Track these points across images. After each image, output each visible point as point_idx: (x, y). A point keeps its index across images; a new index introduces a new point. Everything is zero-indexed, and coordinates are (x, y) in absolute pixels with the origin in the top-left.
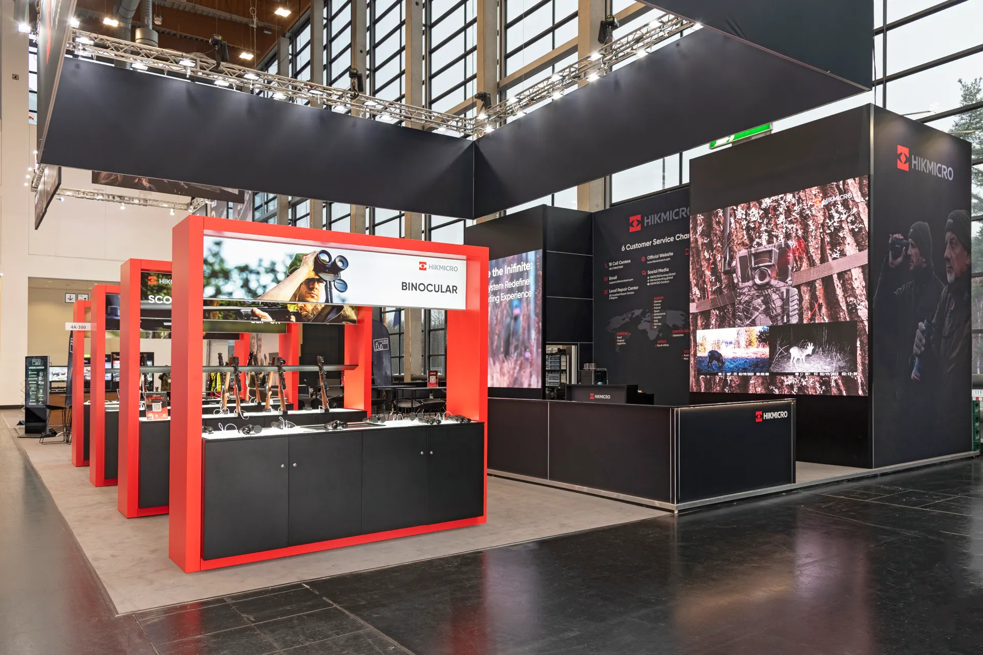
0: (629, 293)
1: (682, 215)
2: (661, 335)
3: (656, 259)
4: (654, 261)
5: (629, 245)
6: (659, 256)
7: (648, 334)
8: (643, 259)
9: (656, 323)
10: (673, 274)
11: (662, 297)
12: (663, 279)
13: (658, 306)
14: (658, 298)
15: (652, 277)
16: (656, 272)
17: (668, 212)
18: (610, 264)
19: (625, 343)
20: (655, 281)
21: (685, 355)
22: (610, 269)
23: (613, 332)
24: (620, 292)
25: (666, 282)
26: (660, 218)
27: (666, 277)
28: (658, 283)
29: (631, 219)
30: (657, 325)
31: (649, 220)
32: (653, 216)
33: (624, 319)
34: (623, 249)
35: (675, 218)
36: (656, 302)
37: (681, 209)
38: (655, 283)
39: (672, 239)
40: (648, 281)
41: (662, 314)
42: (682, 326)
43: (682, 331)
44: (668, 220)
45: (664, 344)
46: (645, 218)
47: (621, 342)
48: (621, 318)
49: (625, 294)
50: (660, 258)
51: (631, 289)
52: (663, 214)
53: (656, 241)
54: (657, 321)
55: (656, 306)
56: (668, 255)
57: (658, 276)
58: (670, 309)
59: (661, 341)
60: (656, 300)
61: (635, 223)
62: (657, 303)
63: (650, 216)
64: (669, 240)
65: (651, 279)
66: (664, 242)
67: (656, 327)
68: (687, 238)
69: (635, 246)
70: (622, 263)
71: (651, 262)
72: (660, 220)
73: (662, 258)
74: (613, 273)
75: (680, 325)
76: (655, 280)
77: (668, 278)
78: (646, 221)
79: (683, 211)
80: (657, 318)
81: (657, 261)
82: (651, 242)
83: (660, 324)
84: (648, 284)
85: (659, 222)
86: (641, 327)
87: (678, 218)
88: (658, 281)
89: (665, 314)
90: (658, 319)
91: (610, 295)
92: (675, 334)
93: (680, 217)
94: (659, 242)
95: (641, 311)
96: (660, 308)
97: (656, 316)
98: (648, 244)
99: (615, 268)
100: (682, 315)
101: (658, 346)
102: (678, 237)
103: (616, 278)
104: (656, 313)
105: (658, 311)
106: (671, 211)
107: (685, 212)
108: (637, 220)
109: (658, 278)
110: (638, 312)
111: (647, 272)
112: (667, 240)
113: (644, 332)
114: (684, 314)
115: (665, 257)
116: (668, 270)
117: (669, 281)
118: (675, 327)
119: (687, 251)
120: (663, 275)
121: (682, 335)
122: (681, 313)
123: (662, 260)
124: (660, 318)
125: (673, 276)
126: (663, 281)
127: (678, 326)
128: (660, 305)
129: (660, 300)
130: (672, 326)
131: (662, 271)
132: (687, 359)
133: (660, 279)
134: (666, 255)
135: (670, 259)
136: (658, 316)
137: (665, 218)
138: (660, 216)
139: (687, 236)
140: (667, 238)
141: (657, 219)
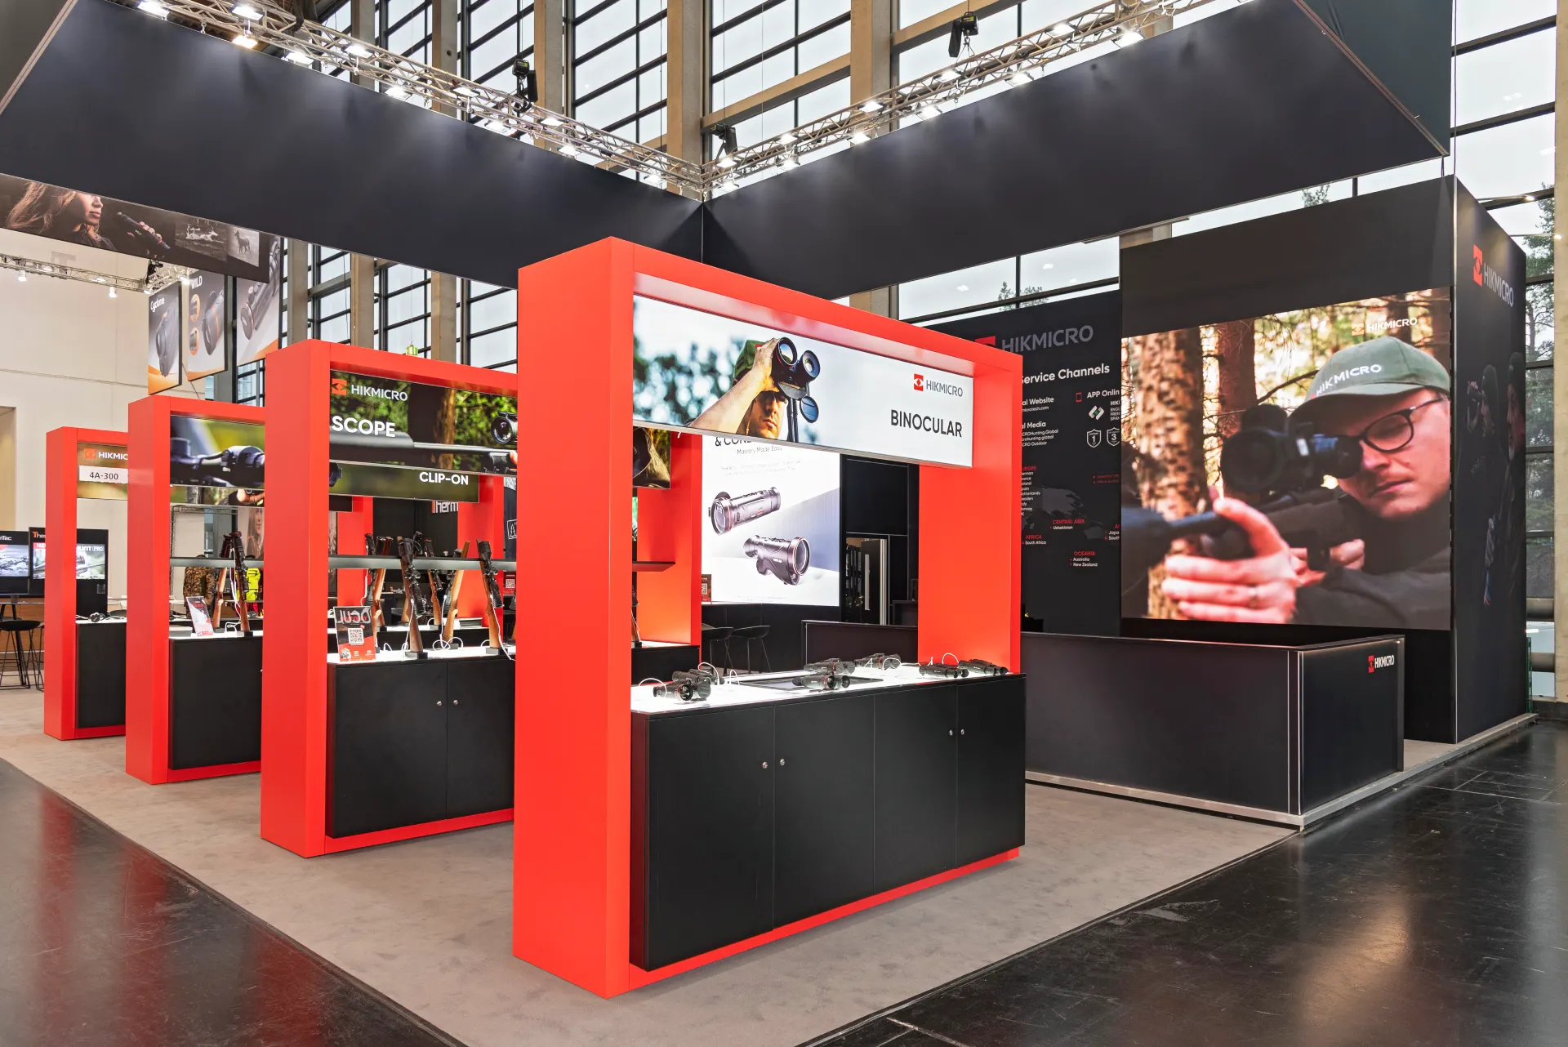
1: (1070, 339)
2: (1032, 526)
6: (1029, 402)
10: (1053, 432)
11: (1034, 468)
12: (1034, 439)
13: (1026, 481)
14: (1025, 470)
17: (1044, 335)
21: (1074, 559)
25: (1040, 444)
26: (1030, 343)
27: (1041, 436)
28: (1026, 444)
31: (1011, 346)
32: (1017, 339)
35: (1058, 344)
36: (1023, 476)
37: (1068, 331)
39: (1052, 377)
42: (1070, 514)
43: (1070, 522)
44: (1045, 346)
45: (1038, 540)
46: (1004, 341)
50: (1029, 406)
52: (1035, 337)
55: (1022, 483)
56: (1045, 401)
57: (1026, 434)
58: (1047, 486)
59: (1033, 537)
62: (1026, 477)
63: (1012, 339)
64: (1046, 378)
67: (1022, 514)
68: (1078, 375)
72: (1031, 347)
73: (1035, 406)
75: (1066, 512)
77: (1043, 438)
78: (1004, 346)
79: (1072, 333)
80: (1026, 499)
83: (1031, 508)
85: (1029, 349)
87: (1062, 344)
88: (1027, 442)
89: (1038, 493)
90: (1026, 501)
92: (1057, 526)
93: (1067, 343)
96: (1030, 484)
97: (1022, 497)
100: (1071, 496)
101: (1026, 544)
102: (1063, 374)
104: (1023, 493)
105: (1026, 490)
106: (1050, 333)
107: (1076, 334)
114: (1073, 494)
115: (1040, 405)
116: (1044, 425)
117: (1046, 443)
118: (1058, 515)
119: (1079, 397)
120: (1036, 433)
121: (1071, 528)
122: (1069, 492)
123: (1034, 409)
124: (1031, 501)
125: (1055, 434)
126: (1036, 442)
127: (1062, 514)
128: (1030, 479)
129: (1030, 471)
130: (1052, 513)
131: (1035, 425)
132: (1086, 565)
133: (1032, 439)
134: (1040, 401)
135: (1047, 408)
136: (1027, 497)
137: (1039, 343)
138: (1031, 339)
139: (1079, 373)
140: (1043, 375)
141: (1024, 344)
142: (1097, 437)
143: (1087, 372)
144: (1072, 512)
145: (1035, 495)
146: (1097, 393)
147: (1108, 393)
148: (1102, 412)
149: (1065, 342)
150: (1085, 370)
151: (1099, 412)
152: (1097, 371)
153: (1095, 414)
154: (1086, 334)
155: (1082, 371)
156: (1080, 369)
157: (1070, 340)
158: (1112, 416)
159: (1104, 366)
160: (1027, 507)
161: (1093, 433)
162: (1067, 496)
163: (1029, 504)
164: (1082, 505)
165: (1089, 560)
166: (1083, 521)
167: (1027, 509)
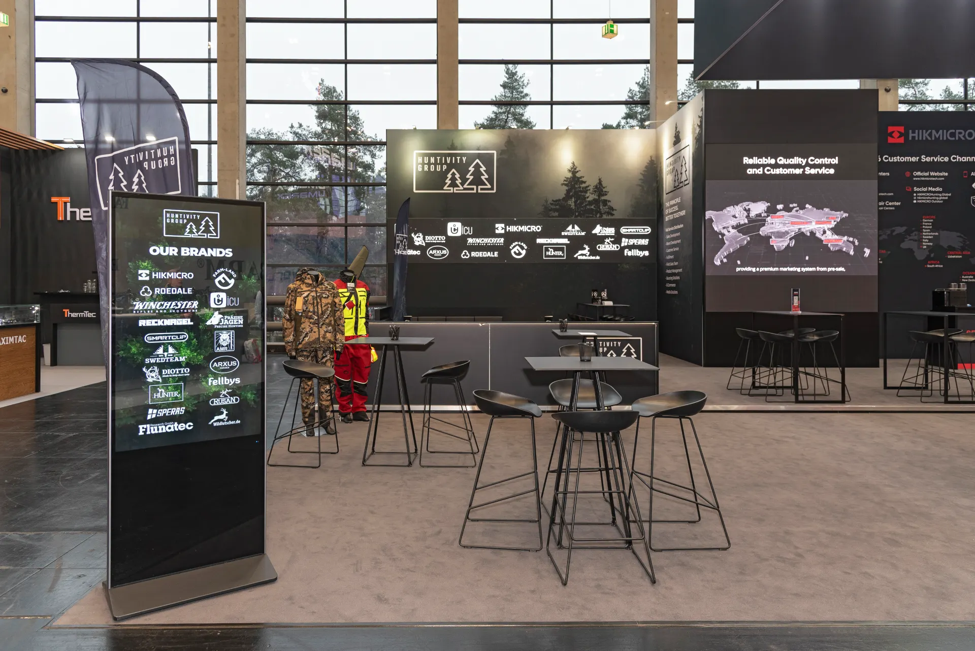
0: (887, 208)
2: (932, 255)
3: (925, 177)
4: (923, 179)
5: (887, 156)
6: (930, 174)
7: (915, 254)
8: (908, 174)
9: (926, 242)
10: (947, 195)
11: (934, 217)
12: (934, 198)
13: (928, 226)
14: (928, 217)
15: (920, 194)
16: (926, 189)
17: (941, 131)
21: (963, 277)
25: (938, 202)
26: (930, 135)
27: (939, 196)
28: (928, 201)
29: (890, 129)
30: (927, 245)
31: (916, 135)
32: (921, 131)
34: (878, 159)
35: (951, 139)
36: (926, 221)
37: (957, 131)
38: (924, 201)
39: (946, 159)
40: (915, 198)
41: (934, 234)
42: (960, 248)
43: (960, 253)
44: (941, 139)
45: (937, 264)
46: (910, 131)
49: (882, 208)
50: (929, 176)
51: (890, 204)
52: (934, 132)
53: (926, 158)
54: (926, 240)
55: (925, 225)
56: (941, 174)
57: (928, 194)
58: (943, 230)
59: (933, 262)
60: (925, 219)
61: (896, 135)
62: (927, 223)
63: (917, 131)
64: (942, 159)
65: (919, 196)
66: (936, 160)
67: (925, 247)
68: (965, 160)
69: (895, 159)
71: (919, 179)
72: (932, 138)
73: (934, 177)
75: (956, 247)
76: (924, 198)
77: (941, 198)
78: (911, 135)
79: (960, 133)
80: (927, 237)
81: (927, 179)
82: (918, 158)
83: (931, 244)
84: (915, 201)
85: (929, 139)
86: (905, 245)
87: (953, 139)
88: (929, 199)
89: (937, 234)
90: (928, 239)
92: (950, 255)
93: (957, 139)
94: (928, 159)
95: (904, 228)
96: (931, 227)
97: (925, 236)
98: (914, 159)
100: (960, 237)
101: (928, 266)
102: (954, 158)
104: (926, 232)
105: (928, 231)
107: (963, 134)
108: (899, 132)
109: (927, 196)
110: (900, 230)
111: (913, 189)
112: (939, 159)
113: (911, 251)
114: (962, 235)
115: (938, 177)
116: (941, 189)
117: (942, 202)
118: (952, 249)
119: (965, 174)
120: (935, 195)
121: (961, 257)
122: (959, 234)
123: (934, 179)
124: (932, 238)
125: (948, 196)
126: (935, 200)
127: (954, 248)
128: (931, 224)
129: (931, 219)
130: (947, 247)
131: (934, 189)
132: (971, 280)
133: (932, 198)
134: (938, 174)
135: (943, 179)
136: (928, 235)
137: (937, 136)
138: (931, 133)
139: (965, 159)
140: (940, 157)
141: (926, 135)
144: (961, 247)
149: (955, 138)
150: (970, 158)
154: (970, 135)
155: (967, 158)
156: (966, 156)
157: (959, 137)
160: (928, 242)
162: (958, 236)
163: (930, 240)
164: (968, 243)
165: (972, 277)
166: (969, 253)
167: (928, 244)
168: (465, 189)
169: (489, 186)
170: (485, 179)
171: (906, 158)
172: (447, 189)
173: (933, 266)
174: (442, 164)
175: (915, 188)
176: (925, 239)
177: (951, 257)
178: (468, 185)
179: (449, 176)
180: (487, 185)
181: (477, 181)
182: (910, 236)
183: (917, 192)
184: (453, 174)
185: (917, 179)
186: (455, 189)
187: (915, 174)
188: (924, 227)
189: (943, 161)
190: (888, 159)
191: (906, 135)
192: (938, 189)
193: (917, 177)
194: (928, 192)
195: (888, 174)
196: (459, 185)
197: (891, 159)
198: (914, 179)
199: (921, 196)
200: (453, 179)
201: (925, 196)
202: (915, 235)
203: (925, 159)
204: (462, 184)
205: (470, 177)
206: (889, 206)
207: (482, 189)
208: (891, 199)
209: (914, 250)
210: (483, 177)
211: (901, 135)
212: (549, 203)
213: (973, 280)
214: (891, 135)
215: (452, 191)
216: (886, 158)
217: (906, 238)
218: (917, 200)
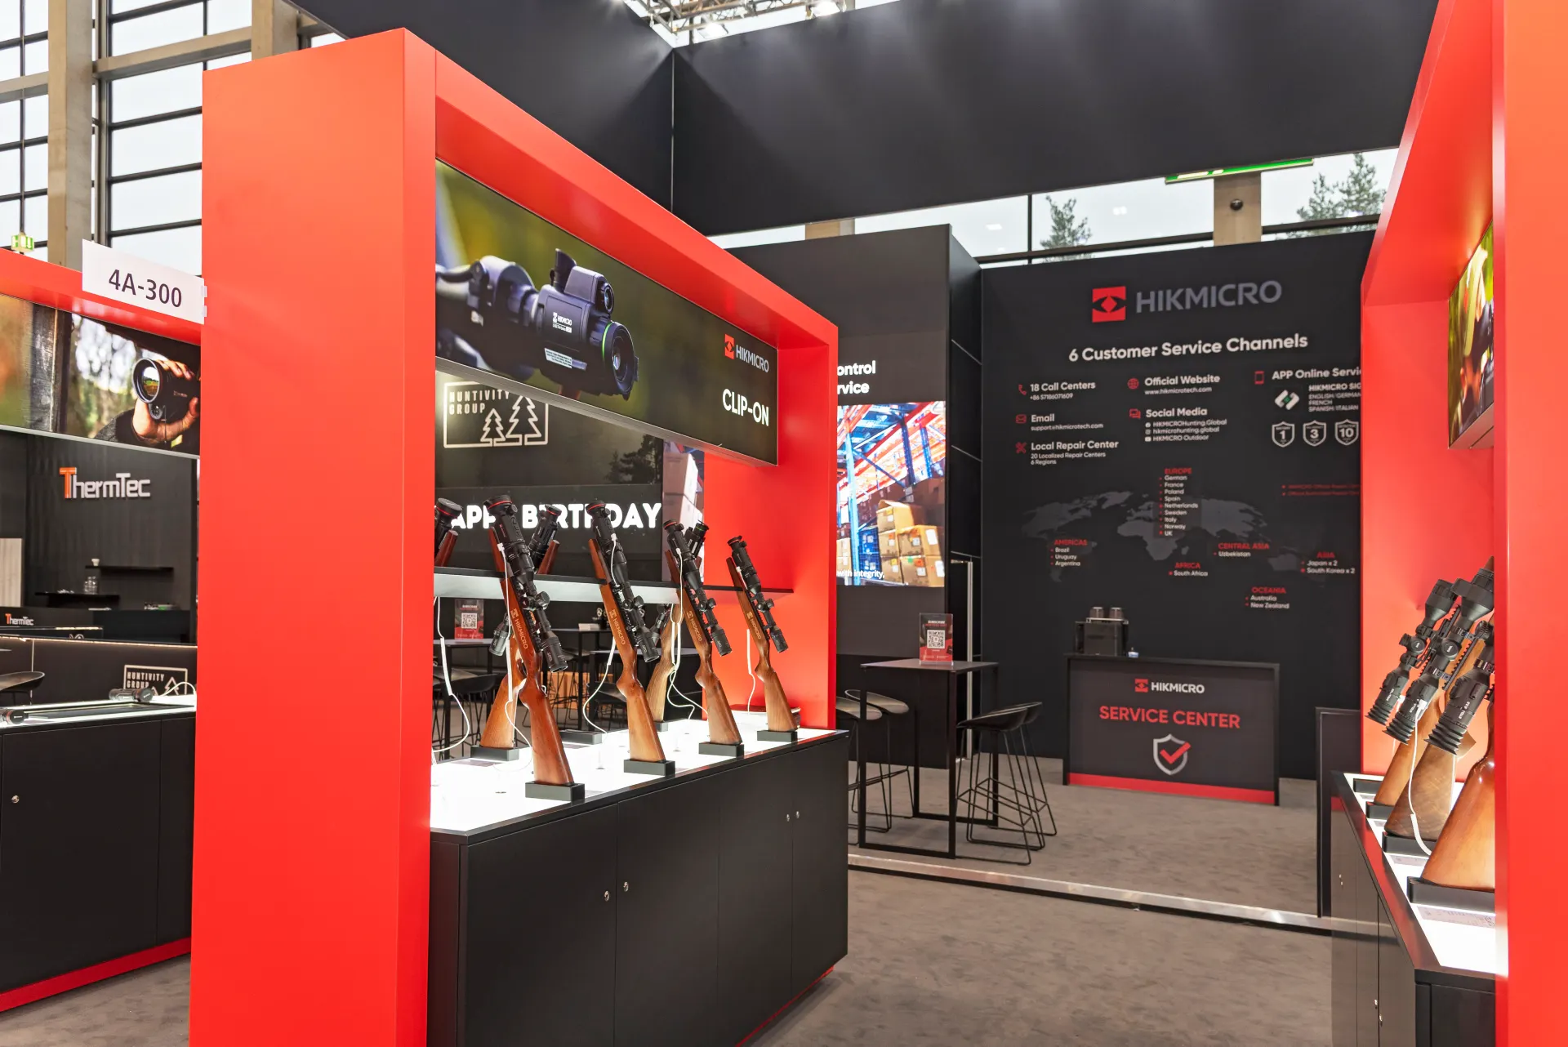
0: (1090, 455)
2: (1185, 551)
3: (1169, 387)
4: (1166, 391)
5: (1091, 350)
6: (1179, 380)
7: (1148, 548)
8: (1133, 384)
9: (1171, 523)
10: (1218, 422)
11: (1189, 470)
12: (1188, 430)
13: (1175, 488)
14: (1175, 470)
15: (1159, 424)
16: (1171, 413)
17: (1204, 290)
18: (1035, 387)
19: (1079, 564)
20: (1169, 435)
21: (1253, 598)
22: (1035, 398)
23: (1044, 536)
24: (1064, 451)
25: (1198, 438)
26: (1182, 299)
27: (1199, 427)
28: (1176, 438)
29: (1097, 294)
30: (1174, 530)
31: (1151, 301)
32: (1161, 293)
33: (1077, 510)
34: (1073, 356)
35: (1226, 304)
36: (1171, 478)
37: (1241, 286)
38: (1167, 438)
39: (1217, 348)
40: (1148, 432)
41: (1188, 506)
42: (1246, 536)
43: (1246, 545)
44: (1205, 305)
45: (1195, 570)
46: (1139, 295)
47: (1064, 558)
48: (1067, 507)
49: (1079, 455)
50: (1180, 385)
51: (1097, 445)
52: (1189, 292)
53: (1171, 348)
54: (1173, 520)
55: (1169, 488)
56: (1205, 380)
57: (1176, 423)
58: (1210, 495)
59: (1186, 565)
60: (1170, 475)
61: (1109, 304)
62: (1174, 483)
63: (1152, 294)
64: (1207, 348)
65: (1156, 428)
66: (1193, 351)
67: (1170, 533)
68: (1259, 347)
69: (1106, 355)
70: (1070, 387)
71: (1157, 392)
72: (1183, 305)
73: (1190, 386)
74: (1044, 408)
75: (1238, 532)
76: (1167, 431)
77: (1203, 431)
78: (1140, 302)
79: (1248, 290)
80: (1174, 513)
81: (1175, 391)
82: (1154, 349)
83: (1183, 527)
84: (1148, 439)
85: (1179, 307)
86: (1124, 530)
87: (1233, 303)
88: (1178, 434)
89: (1195, 506)
90: (1175, 516)
91: (1034, 456)
92: (1225, 551)
93: (1241, 302)
94: (1177, 350)
95: (1126, 495)
96: (1182, 492)
97: (1170, 509)
98: (1147, 352)
99: (1050, 397)
100: (1247, 511)
101: (1176, 573)
102: (1233, 345)
103: (1051, 418)
104: (1171, 502)
105: (1176, 499)
106: (1214, 289)
107: (1254, 292)
108: (1114, 298)
109: (1175, 427)
110: (1115, 498)
111: (1144, 414)
112: (1201, 348)
113: (1138, 542)
114: (1251, 508)
115: (1198, 386)
116: (1205, 412)
117: (1207, 437)
118: (1227, 538)
119: (1259, 378)
120: (1191, 423)
121: (1247, 554)
122: (1244, 506)
123: (1188, 391)
124: (1183, 516)
125: (1221, 426)
126: (1191, 434)
127: (1234, 535)
128: (1182, 485)
129: (1183, 475)
130: (1218, 533)
131: (1188, 413)
132: (1270, 606)
133: (1183, 431)
134: (1198, 380)
135: (1209, 389)
136: (1176, 509)
137: (1197, 301)
138: (1183, 296)
139: (1259, 345)
140: (1203, 344)
141: (1172, 300)
142: (1288, 433)
143: (1272, 344)
144: (1250, 533)
145: (1190, 508)
146: (1289, 374)
147: (1304, 374)
148: (1295, 399)
149: (1237, 301)
150: (1269, 341)
151: (1291, 399)
152: (1288, 343)
153: (1285, 402)
154: (1271, 292)
155: (1265, 341)
156: (1262, 339)
157: (1245, 299)
158: (1312, 406)
159: (1299, 337)
160: (1176, 524)
161: (1281, 427)
162: (1241, 511)
163: (1180, 519)
164: (1265, 524)
165: (1275, 599)
166: (1267, 546)
167: (1176, 527)
168: (508, 440)
169: (539, 435)
170: (534, 422)
171: (1129, 350)
172: (486, 442)
173: (1186, 573)
174: (478, 402)
175: (1148, 411)
176: (1169, 516)
177: (1227, 554)
178: (512, 433)
179: (488, 420)
180: (535, 433)
181: (524, 428)
182: (1137, 510)
183: (1152, 420)
184: (493, 417)
185: (1152, 392)
186: (496, 440)
187: (1149, 382)
188: (1166, 491)
189: (1209, 351)
190: (1093, 354)
191: (1130, 303)
192: (1197, 412)
193: (1153, 387)
194: (1176, 418)
195: (1093, 385)
196: (501, 435)
197: (1099, 355)
198: (1147, 393)
199: (1161, 428)
200: (493, 425)
201: (1169, 428)
202: (1149, 509)
203: (1168, 350)
204: (504, 432)
205: (514, 421)
206: (1094, 450)
207: (529, 440)
208: (1099, 436)
209: (1145, 539)
210: (531, 421)
211: (1119, 303)
212: (618, 460)
213: (1276, 606)
214: (1098, 306)
215: (490, 445)
216: (1089, 354)
217: (1130, 515)
218: (1152, 435)
